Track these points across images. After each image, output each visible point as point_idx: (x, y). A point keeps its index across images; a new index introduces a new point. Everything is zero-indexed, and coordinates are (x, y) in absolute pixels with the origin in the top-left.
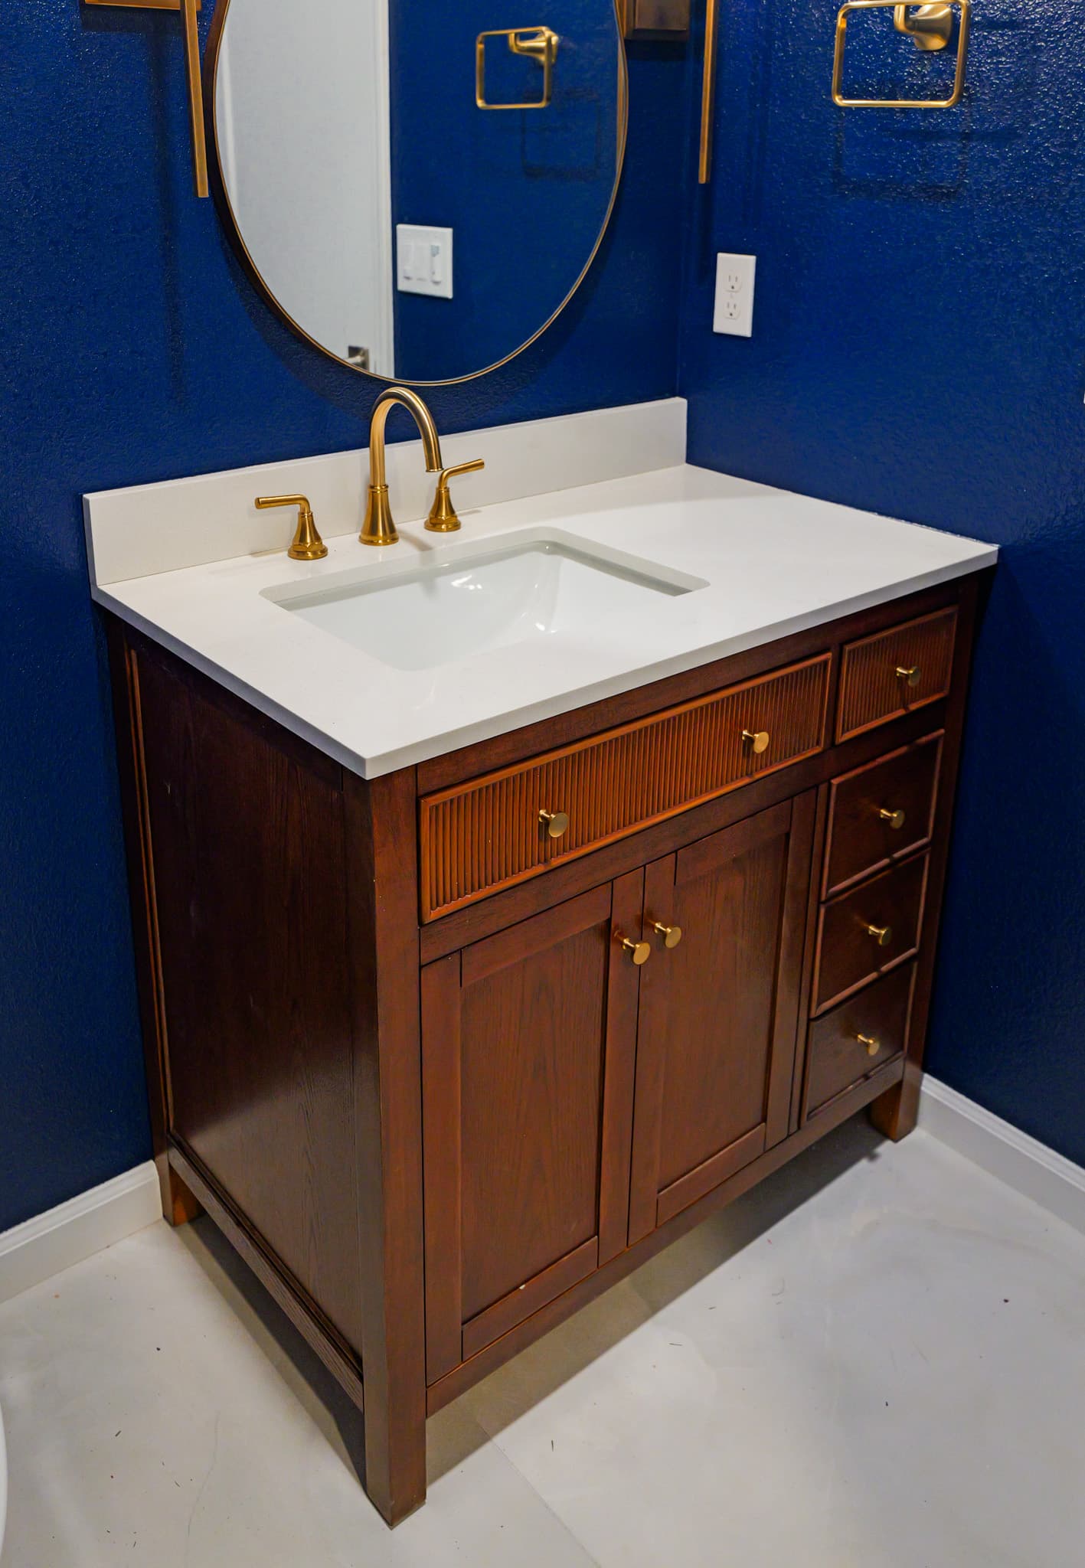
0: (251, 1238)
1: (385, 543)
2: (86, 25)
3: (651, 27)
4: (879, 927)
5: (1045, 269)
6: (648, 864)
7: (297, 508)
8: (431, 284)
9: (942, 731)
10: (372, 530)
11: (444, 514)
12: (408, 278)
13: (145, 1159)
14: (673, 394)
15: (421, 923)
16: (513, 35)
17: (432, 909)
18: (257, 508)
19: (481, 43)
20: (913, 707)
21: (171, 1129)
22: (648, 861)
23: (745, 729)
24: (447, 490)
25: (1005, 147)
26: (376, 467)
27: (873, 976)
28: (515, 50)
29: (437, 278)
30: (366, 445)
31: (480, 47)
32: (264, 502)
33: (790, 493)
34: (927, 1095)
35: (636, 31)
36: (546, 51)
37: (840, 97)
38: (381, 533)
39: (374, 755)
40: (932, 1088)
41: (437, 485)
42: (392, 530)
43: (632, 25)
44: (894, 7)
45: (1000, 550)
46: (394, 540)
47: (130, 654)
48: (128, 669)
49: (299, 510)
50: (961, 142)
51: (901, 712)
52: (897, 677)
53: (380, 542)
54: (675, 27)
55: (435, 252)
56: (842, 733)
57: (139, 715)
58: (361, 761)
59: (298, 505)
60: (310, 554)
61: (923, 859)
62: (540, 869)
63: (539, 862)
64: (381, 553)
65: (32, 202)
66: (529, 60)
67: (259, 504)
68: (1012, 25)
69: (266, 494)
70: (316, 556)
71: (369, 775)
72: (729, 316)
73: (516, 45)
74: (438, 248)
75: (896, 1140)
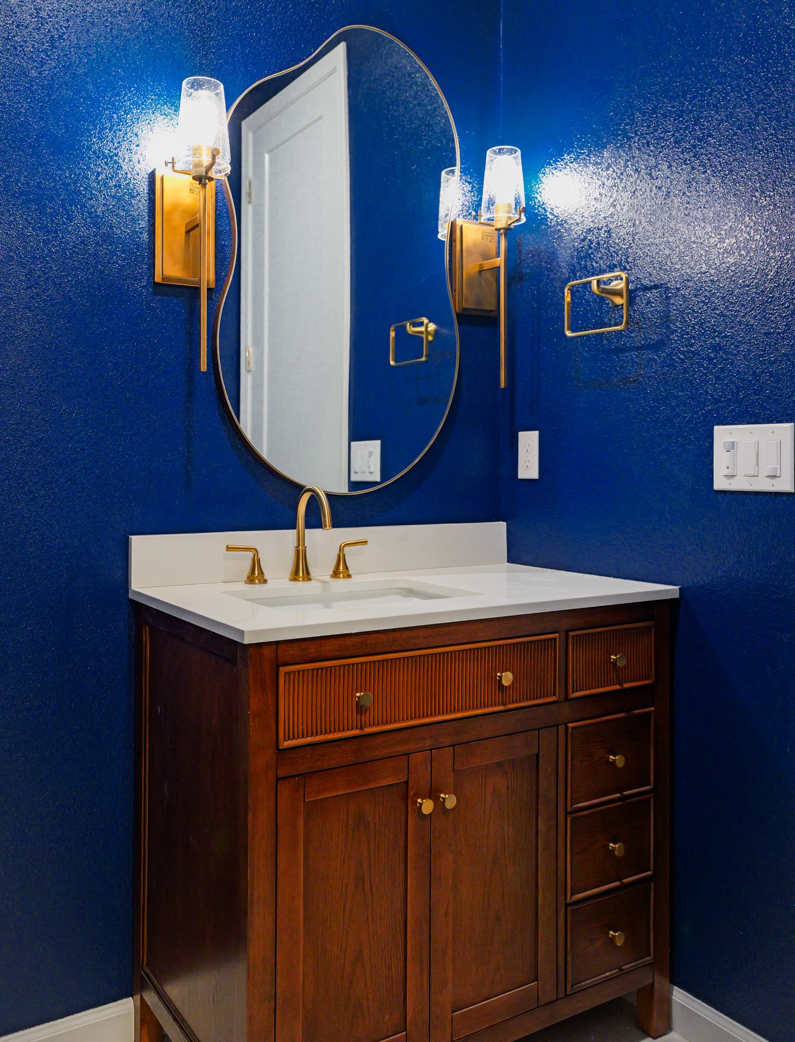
0: (181, 1027)
1: (304, 580)
2: (155, 293)
3: (471, 307)
4: (615, 844)
5: (686, 415)
6: (434, 749)
7: (251, 554)
8: (368, 474)
9: (653, 708)
10: (296, 572)
11: (341, 568)
12: (356, 473)
13: (127, 996)
14: (498, 519)
15: (278, 749)
16: (408, 324)
17: (285, 740)
18: (227, 550)
19: (393, 331)
20: (626, 685)
21: (144, 966)
22: (434, 747)
23: (498, 672)
24: (344, 555)
25: (659, 351)
26: (300, 540)
27: (617, 883)
28: (410, 333)
29: (372, 470)
30: (295, 529)
31: (392, 334)
32: (230, 548)
33: (564, 572)
34: (676, 1001)
35: (464, 309)
36: (425, 333)
37: (570, 332)
38: (301, 574)
39: (249, 630)
40: (679, 996)
41: (338, 552)
42: (308, 573)
43: (461, 306)
44: (591, 282)
45: (680, 588)
46: (309, 579)
47: (146, 628)
48: (144, 639)
49: (252, 556)
50: (636, 352)
51: (617, 687)
52: (612, 662)
53: (301, 579)
54: (488, 308)
55: (371, 454)
56: (572, 693)
57: (148, 668)
58: (242, 633)
59: (251, 553)
60: (257, 581)
61: (648, 801)
62: (356, 732)
63: (357, 728)
64: (301, 586)
65: (119, 377)
66: (417, 339)
67: (228, 548)
68: (656, 287)
69: (232, 544)
70: (260, 582)
71: (247, 641)
72: (526, 468)
73: (410, 329)
74: (372, 452)
75: (655, 1038)
